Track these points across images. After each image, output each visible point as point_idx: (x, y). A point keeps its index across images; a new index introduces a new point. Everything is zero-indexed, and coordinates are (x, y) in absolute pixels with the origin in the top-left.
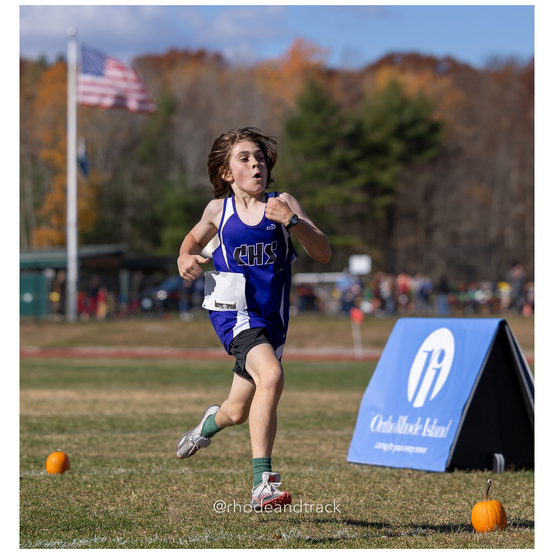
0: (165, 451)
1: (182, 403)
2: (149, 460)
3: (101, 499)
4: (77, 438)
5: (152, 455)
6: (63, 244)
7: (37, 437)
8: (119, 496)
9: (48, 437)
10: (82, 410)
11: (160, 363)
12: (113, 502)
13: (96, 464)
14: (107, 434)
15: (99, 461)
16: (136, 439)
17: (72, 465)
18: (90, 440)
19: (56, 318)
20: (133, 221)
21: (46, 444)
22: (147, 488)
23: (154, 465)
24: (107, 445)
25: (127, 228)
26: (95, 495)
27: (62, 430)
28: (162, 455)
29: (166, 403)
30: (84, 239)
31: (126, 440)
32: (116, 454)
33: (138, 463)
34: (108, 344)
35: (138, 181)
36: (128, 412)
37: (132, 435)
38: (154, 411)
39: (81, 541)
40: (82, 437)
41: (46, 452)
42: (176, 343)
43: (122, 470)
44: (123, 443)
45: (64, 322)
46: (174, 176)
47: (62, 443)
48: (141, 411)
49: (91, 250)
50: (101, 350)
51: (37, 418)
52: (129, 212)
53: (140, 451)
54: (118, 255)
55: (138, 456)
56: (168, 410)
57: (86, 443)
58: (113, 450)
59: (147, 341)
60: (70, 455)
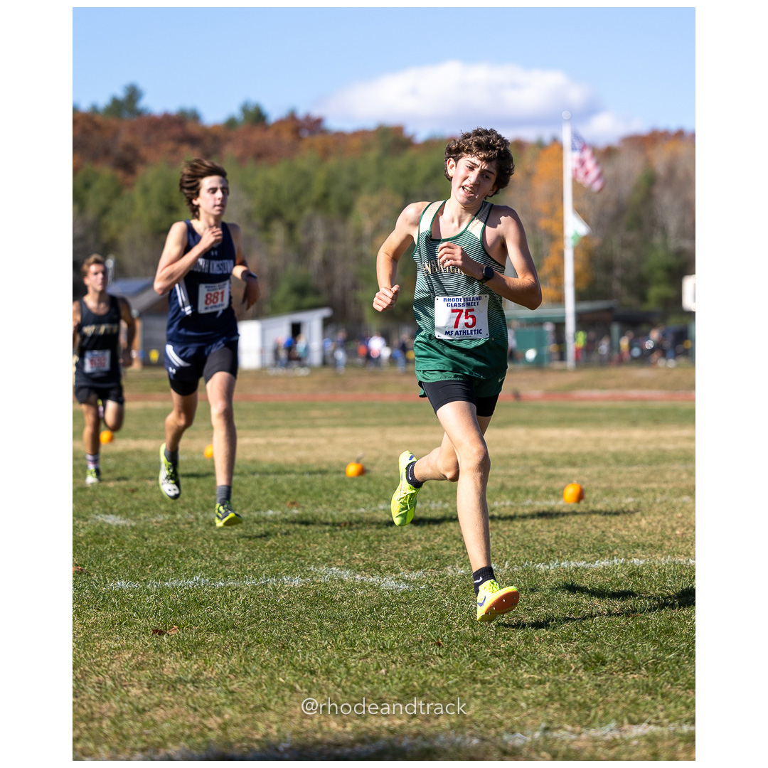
0: (666, 482)
1: (675, 440)
2: (653, 490)
3: (616, 525)
4: (588, 471)
5: (654, 485)
6: (560, 301)
7: (552, 470)
8: (631, 522)
9: (561, 471)
10: (588, 447)
11: (651, 405)
12: (626, 527)
13: (607, 494)
14: (612, 468)
15: (609, 492)
16: (639, 472)
17: (587, 495)
18: (599, 473)
19: (557, 365)
20: (622, 281)
21: (561, 477)
22: (654, 515)
23: (658, 495)
24: (615, 477)
25: (617, 286)
26: (610, 522)
27: (572, 464)
28: (664, 486)
29: (662, 439)
30: (580, 297)
31: (632, 473)
32: (623, 485)
33: (643, 493)
34: (604, 388)
35: (625, 245)
36: (629, 448)
37: (634, 468)
38: (651, 447)
39: (603, 563)
40: (591, 470)
41: (561, 484)
42: (663, 387)
43: (630, 500)
44: (628, 475)
45: (564, 370)
46: (657, 240)
47: (573, 476)
48: (641, 447)
49: (586, 306)
50: (596, 393)
51: (551, 454)
52: (618, 272)
53: (645, 481)
54: (610, 310)
55: (643, 487)
56: (664, 446)
57: (595, 476)
58: (620, 482)
59: (637, 385)
60: (584, 487)
